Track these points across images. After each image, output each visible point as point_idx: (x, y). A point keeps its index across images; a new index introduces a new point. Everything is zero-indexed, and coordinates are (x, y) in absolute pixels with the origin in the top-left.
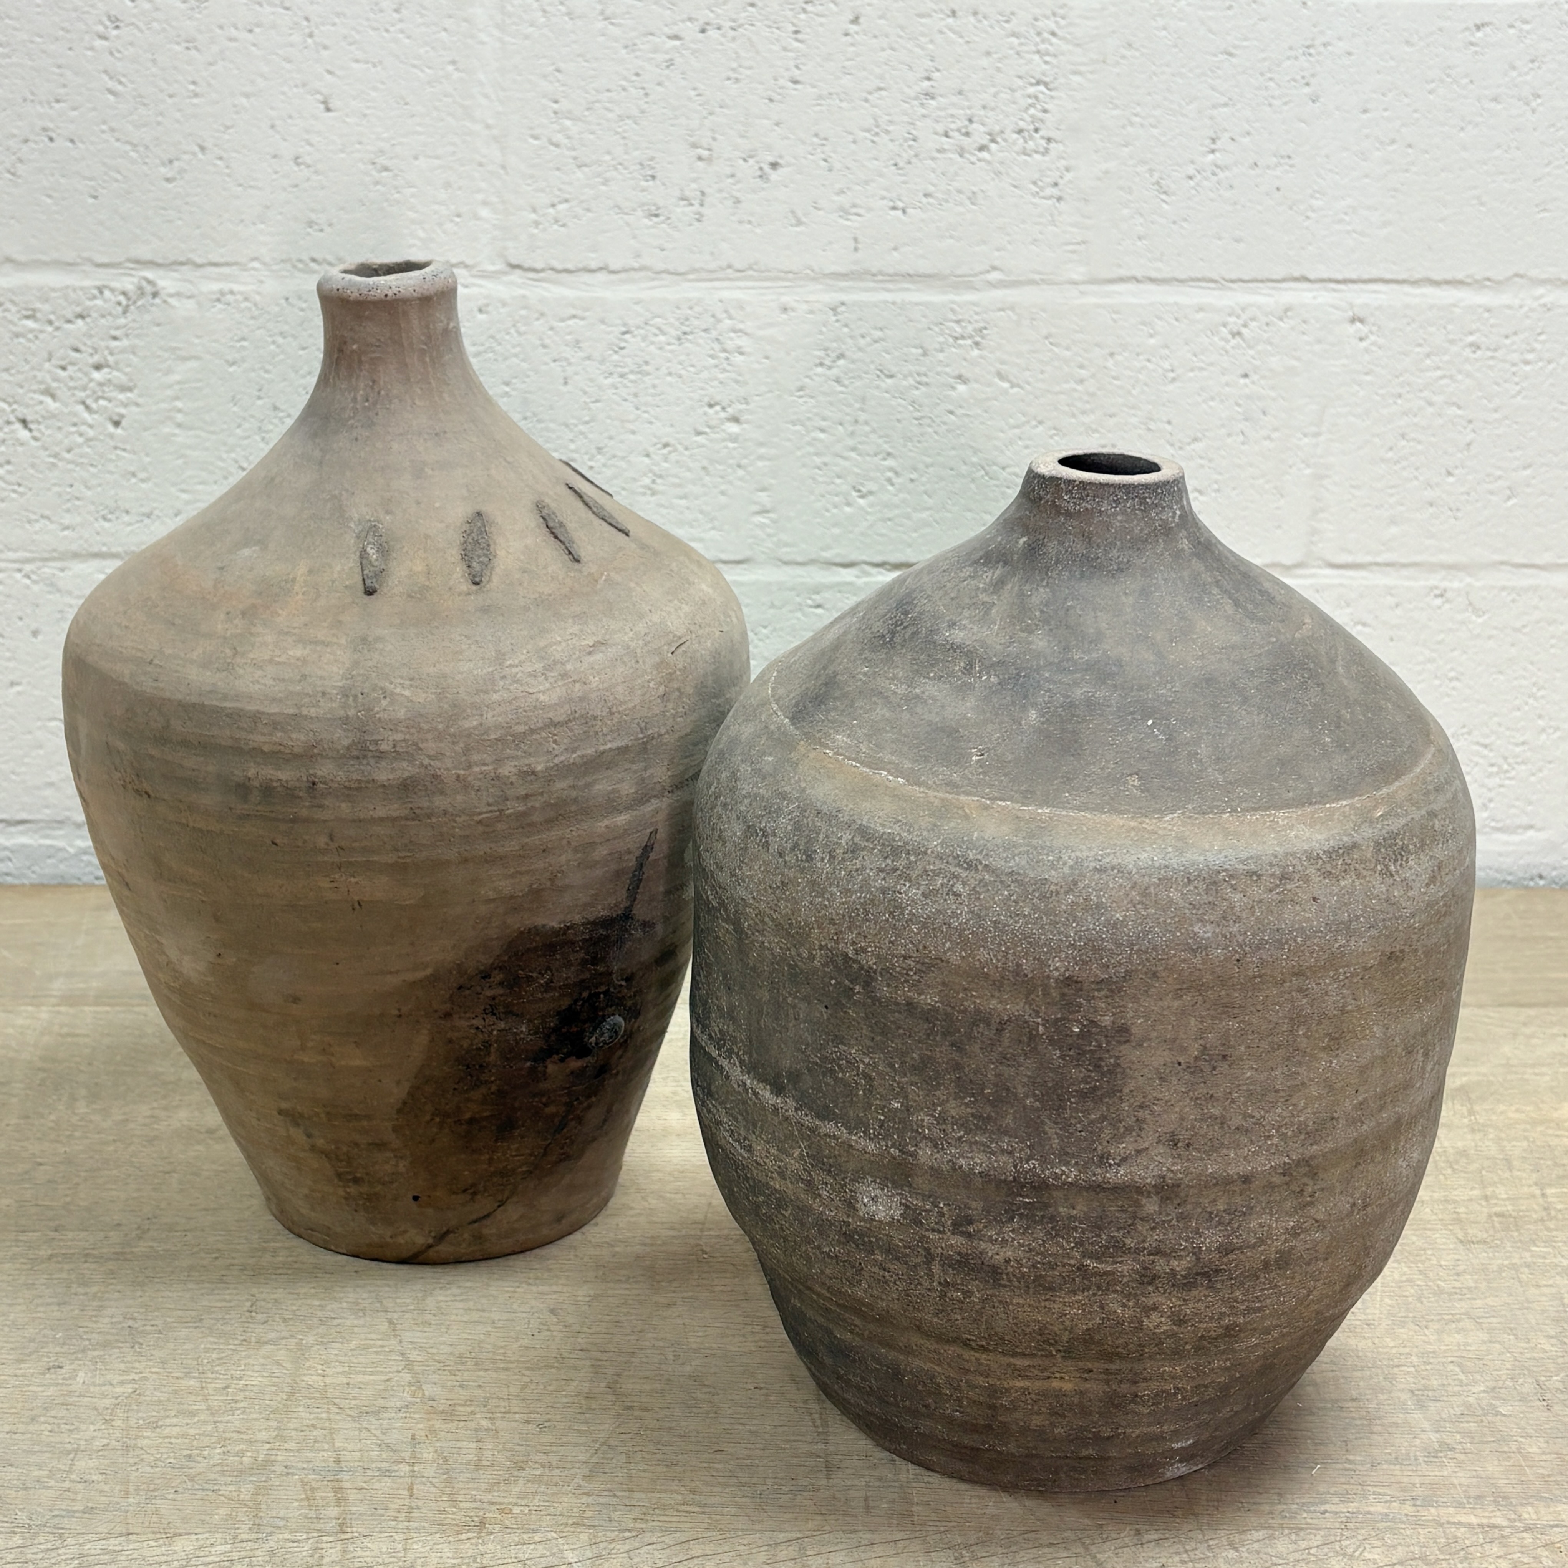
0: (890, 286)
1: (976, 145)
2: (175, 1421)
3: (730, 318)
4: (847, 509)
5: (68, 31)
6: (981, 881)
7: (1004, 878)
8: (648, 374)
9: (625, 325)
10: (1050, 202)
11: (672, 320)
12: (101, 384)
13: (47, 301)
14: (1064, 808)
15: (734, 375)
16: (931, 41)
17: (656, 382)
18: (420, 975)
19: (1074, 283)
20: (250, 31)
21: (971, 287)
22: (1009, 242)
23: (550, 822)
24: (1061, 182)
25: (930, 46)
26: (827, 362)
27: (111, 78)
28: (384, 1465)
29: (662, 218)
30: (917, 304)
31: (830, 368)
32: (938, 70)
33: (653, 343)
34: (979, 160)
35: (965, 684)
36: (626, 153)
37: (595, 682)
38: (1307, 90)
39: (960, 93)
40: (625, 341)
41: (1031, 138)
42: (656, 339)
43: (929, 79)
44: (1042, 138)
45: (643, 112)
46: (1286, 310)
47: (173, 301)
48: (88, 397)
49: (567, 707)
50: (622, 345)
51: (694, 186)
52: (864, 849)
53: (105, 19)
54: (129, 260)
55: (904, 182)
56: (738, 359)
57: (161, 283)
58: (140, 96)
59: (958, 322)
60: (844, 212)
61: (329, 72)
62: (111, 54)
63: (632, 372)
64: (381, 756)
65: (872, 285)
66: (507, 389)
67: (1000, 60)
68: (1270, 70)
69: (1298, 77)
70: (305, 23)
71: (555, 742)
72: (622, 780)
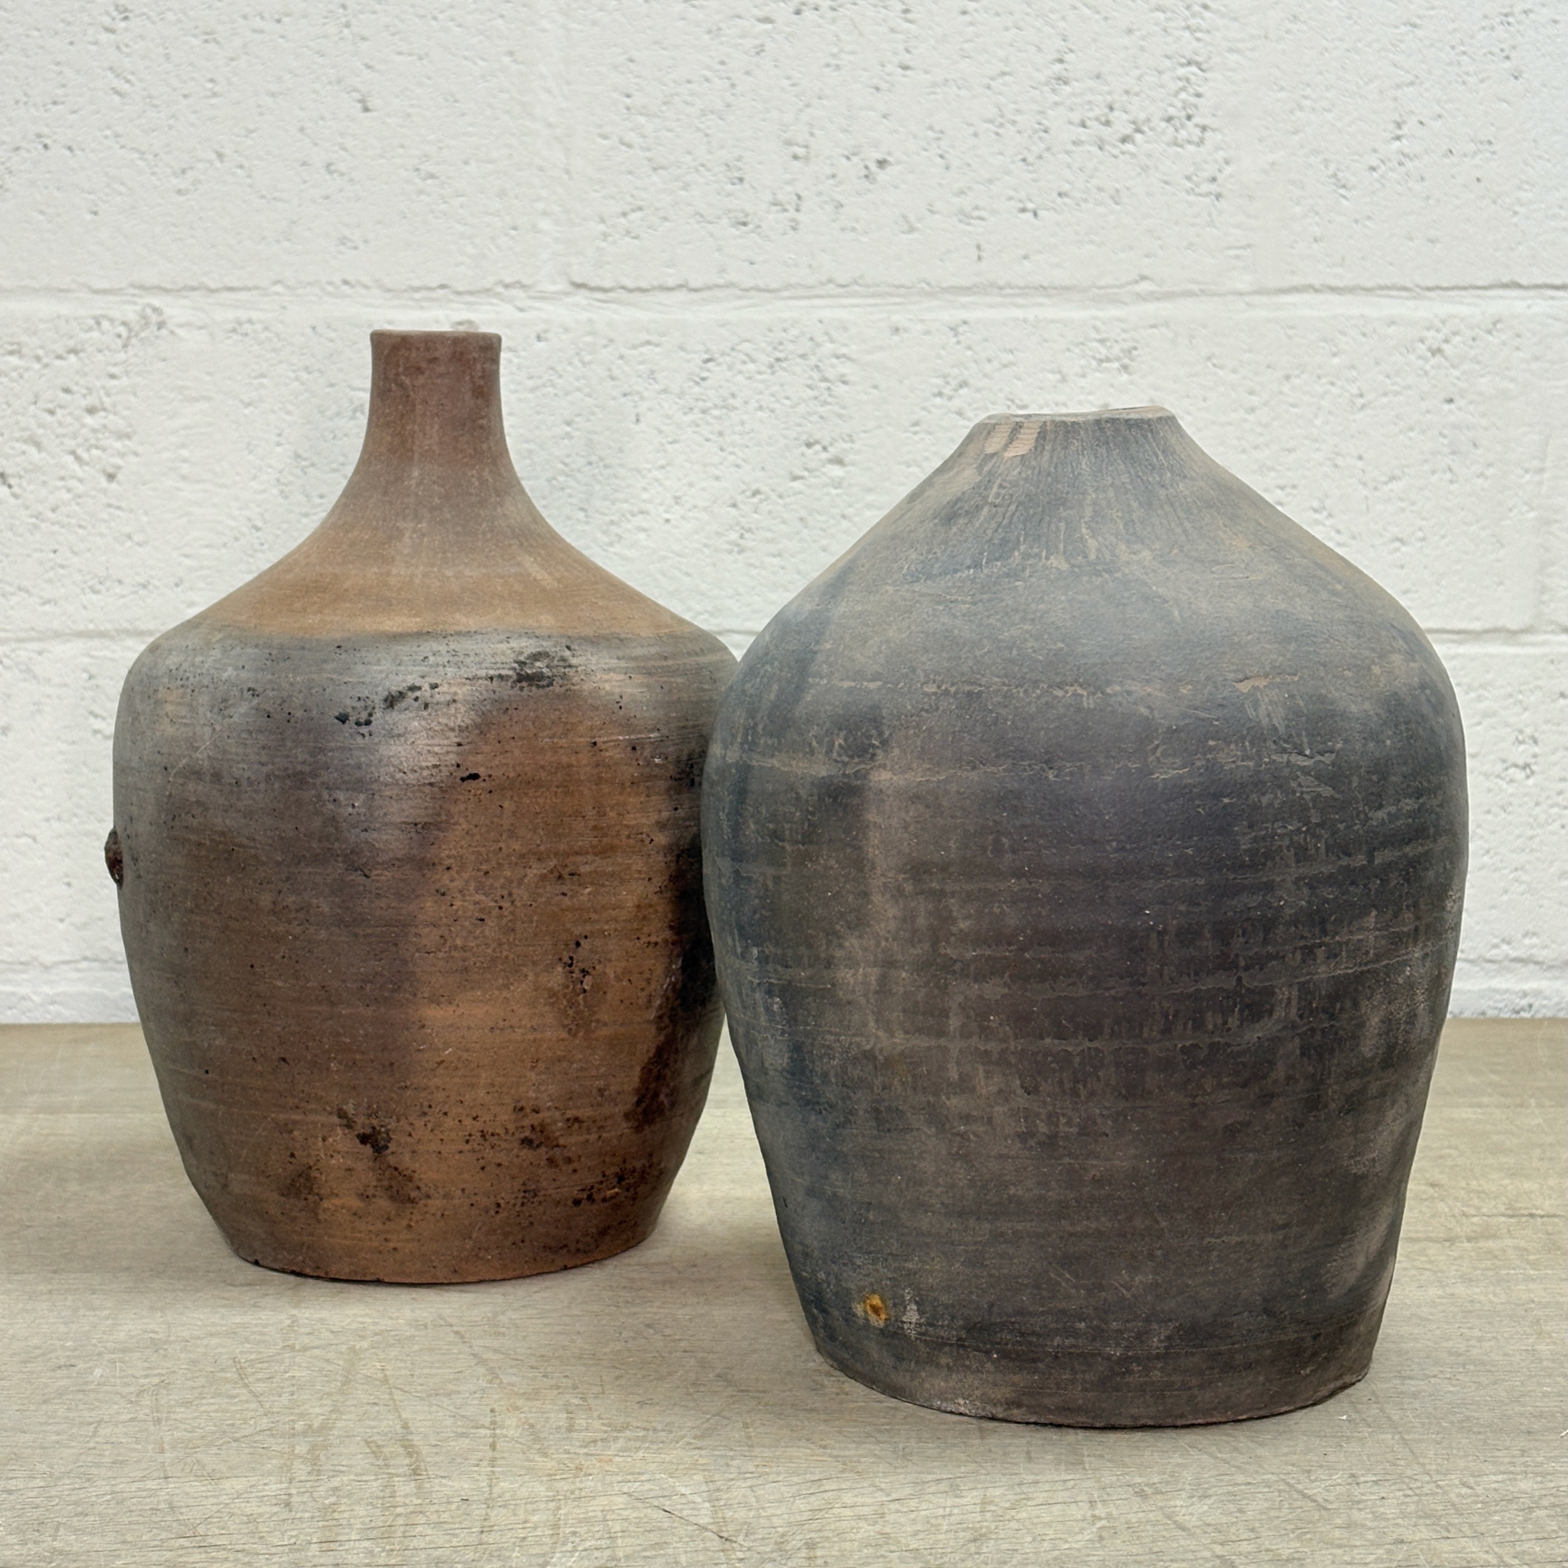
1: (1119, 135)
5: (69, 24)
8: (735, 408)
10: (1208, 200)
12: (94, 431)
13: (35, 333)
16: (1063, 18)
19: (1241, 294)
20: (279, 21)
22: (1161, 247)
24: (1219, 176)
25: (1062, 24)
26: (947, 391)
27: (118, 76)
29: (751, 226)
30: (1053, 321)
32: (1071, 51)
33: (740, 372)
34: (1123, 153)
36: (710, 152)
38: (1507, 65)
39: (1098, 76)
40: (708, 370)
41: (1183, 126)
42: (743, 368)
43: (1061, 61)
44: (1197, 126)
45: (729, 106)
46: (1495, 323)
47: (181, 332)
48: (79, 445)
50: (705, 374)
51: (789, 188)
53: (111, 9)
54: (133, 285)
55: (1034, 180)
57: (168, 311)
58: (150, 97)
60: (965, 216)
61: (369, 67)
62: (118, 48)
65: (998, 300)
66: (568, 429)
67: (1143, 38)
68: (1462, 43)
69: (1496, 50)
70: (341, 11)
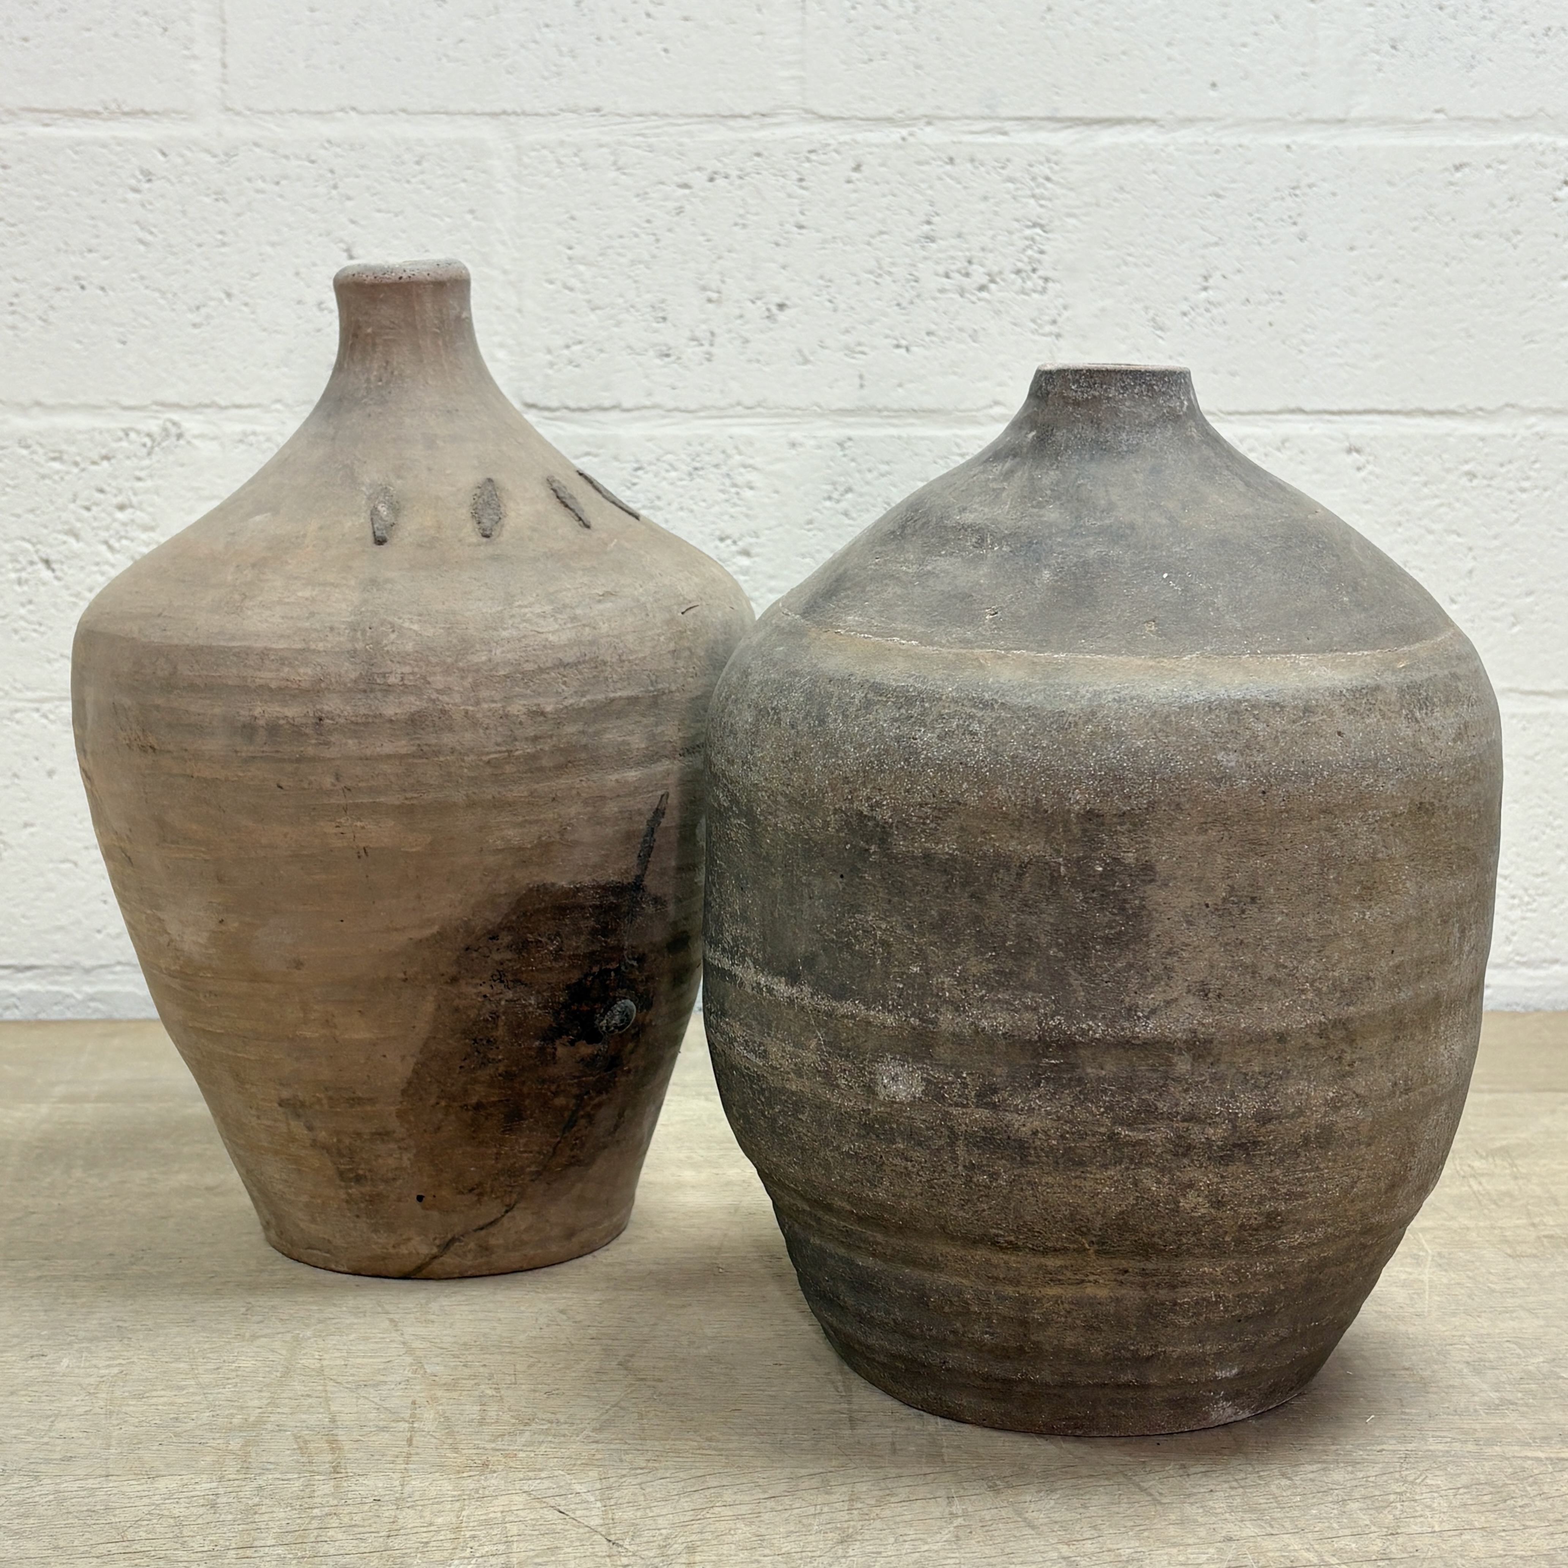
0: (896, 421)
1: (976, 285)
2: (163, 1393)
3: (740, 453)
5: (102, 185)
6: (998, 718)
7: (1021, 714)
8: (660, 509)
9: (637, 461)
10: (1049, 339)
11: (684, 457)
12: (124, 524)
13: (73, 443)
14: (1080, 652)
15: (744, 509)
16: (931, 187)
17: (669, 516)
18: (427, 932)
20: (278, 183)
21: (974, 421)
22: (1011, 378)
23: (559, 769)
24: (1060, 320)
25: (929, 192)
26: (836, 495)
27: (142, 228)
28: (381, 1423)
29: (673, 358)
30: (923, 438)
31: (838, 501)
32: (938, 214)
33: (664, 479)
34: (979, 299)
35: (976, 556)
36: (639, 296)
37: (604, 628)
38: (1294, 229)
39: (959, 236)
40: (638, 477)
41: (1029, 278)
42: (667, 475)
43: (929, 223)
44: (1040, 277)
45: (654, 257)
46: (1283, 442)
47: (196, 442)
48: (111, 536)
49: (576, 649)
50: (635, 480)
51: (704, 327)
52: (878, 703)
53: (137, 173)
54: (156, 403)
55: (908, 322)
56: (748, 493)
57: (186, 425)
58: (170, 246)
60: (850, 351)
61: (353, 222)
62: (143, 205)
64: (388, 689)
65: (877, 420)
67: (997, 204)
68: (1258, 211)
69: (1285, 217)
70: (329, 175)
71: (565, 683)
72: (632, 733)
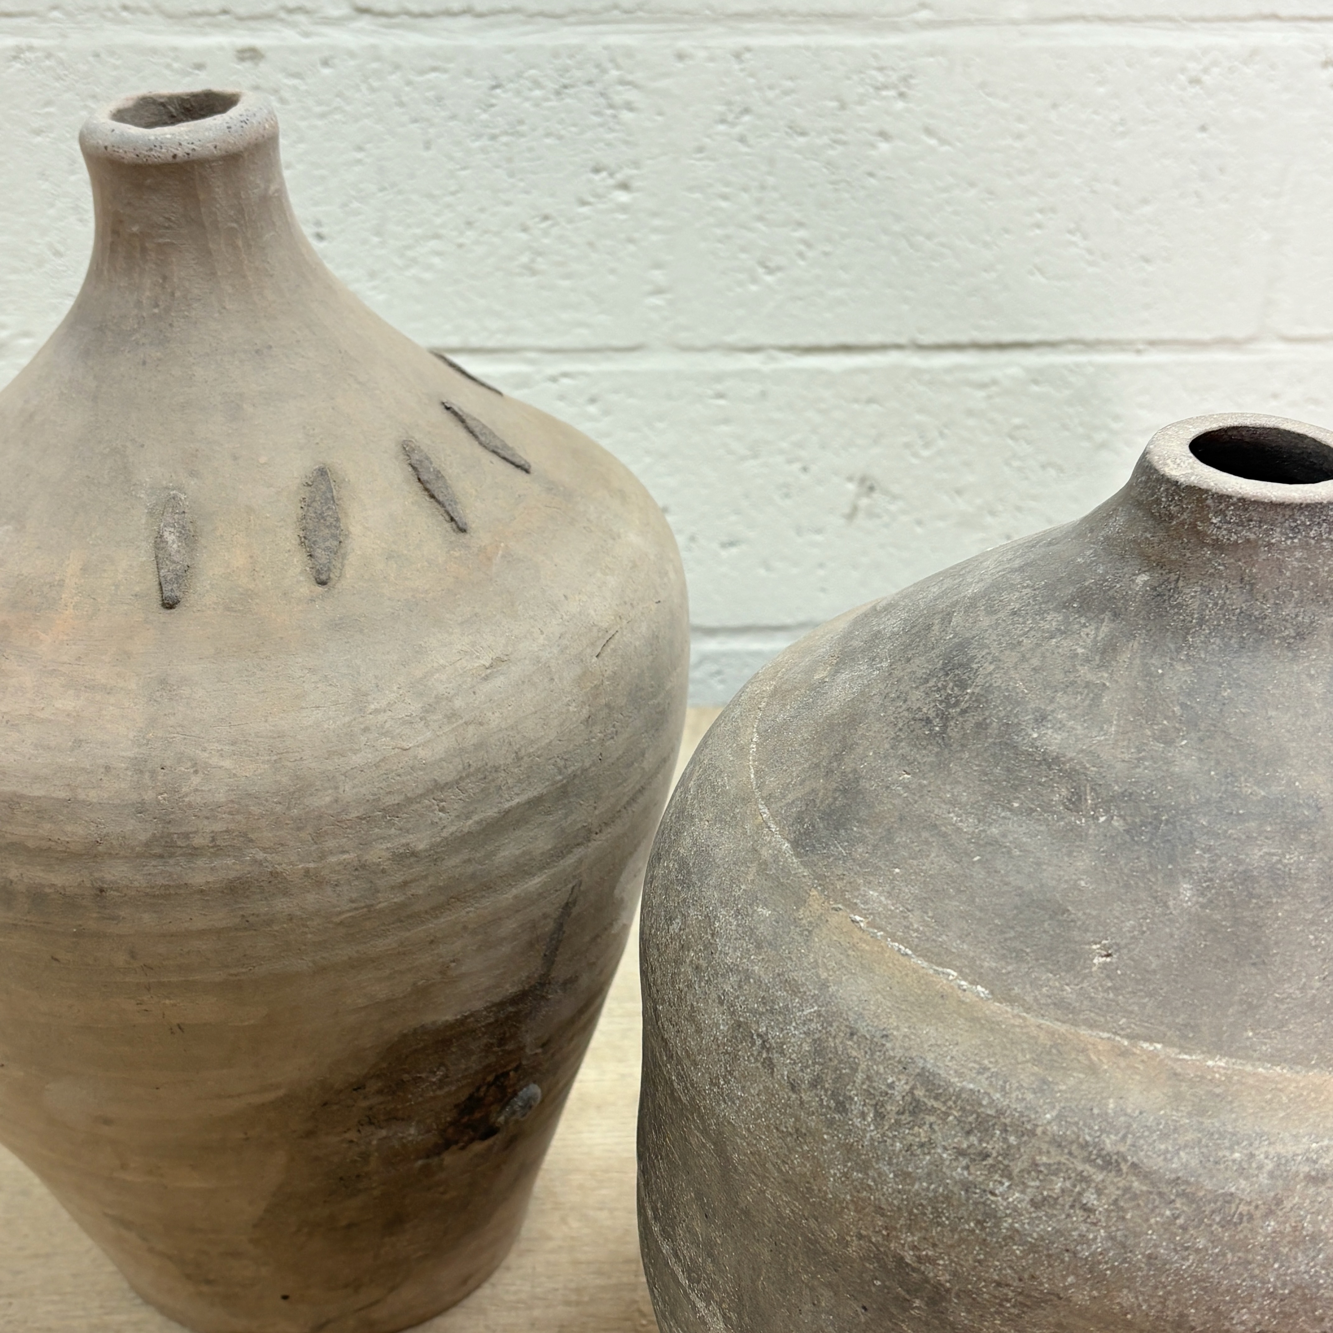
0: (803, 27)
3: (618, 67)
4: (754, 288)
6: (1127, 1190)
7: (1165, 1189)
9: (496, 78)
14: (1248, 1058)
18: (270, 1096)
21: (896, 28)
23: (437, 910)
31: (733, 125)
35: (1073, 828)
49: (458, 760)
52: (932, 1111)
56: (626, 116)
59: (881, 69)
63: (506, 133)
64: (194, 853)
71: (442, 810)
